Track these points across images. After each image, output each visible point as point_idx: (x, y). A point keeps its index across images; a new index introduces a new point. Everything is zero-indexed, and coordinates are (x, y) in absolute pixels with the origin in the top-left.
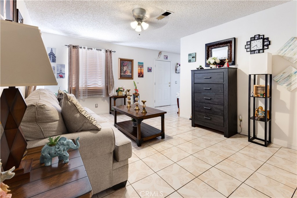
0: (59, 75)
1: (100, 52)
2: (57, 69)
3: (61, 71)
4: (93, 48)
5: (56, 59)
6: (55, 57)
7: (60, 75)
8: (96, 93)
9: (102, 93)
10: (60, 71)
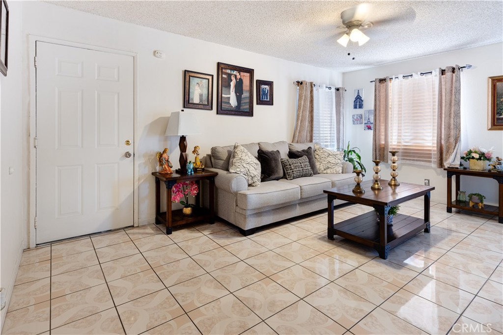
0: (366, 125)
1: (429, 76)
2: (365, 118)
3: (369, 119)
4: (413, 74)
5: (364, 103)
6: (362, 101)
7: (368, 125)
8: (418, 158)
9: (430, 158)
10: (367, 119)
